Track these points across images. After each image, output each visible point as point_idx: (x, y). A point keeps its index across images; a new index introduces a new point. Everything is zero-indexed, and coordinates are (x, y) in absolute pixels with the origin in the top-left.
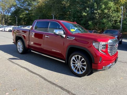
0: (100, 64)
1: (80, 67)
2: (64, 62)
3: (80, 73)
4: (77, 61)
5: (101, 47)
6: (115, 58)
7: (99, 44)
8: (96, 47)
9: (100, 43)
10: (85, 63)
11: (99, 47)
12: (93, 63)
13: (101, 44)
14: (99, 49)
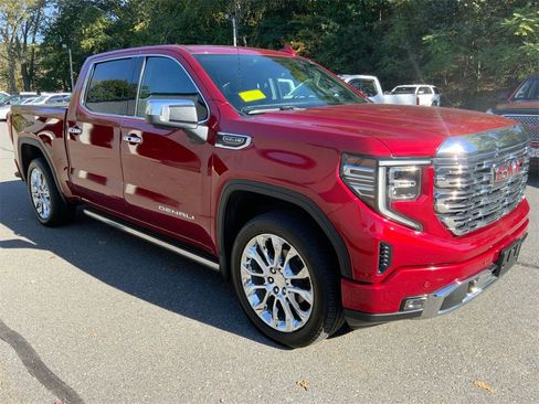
0: (383, 282)
1: (287, 295)
2: (216, 266)
3: (290, 325)
4: (268, 265)
5: (388, 184)
6: (495, 246)
7: (377, 167)
8: (356, 189)
9: (382, 163)
10: (304, 273)
11: (376, 188)
12: (345, 278)
13: (388, 168)
14: (376, 200)
